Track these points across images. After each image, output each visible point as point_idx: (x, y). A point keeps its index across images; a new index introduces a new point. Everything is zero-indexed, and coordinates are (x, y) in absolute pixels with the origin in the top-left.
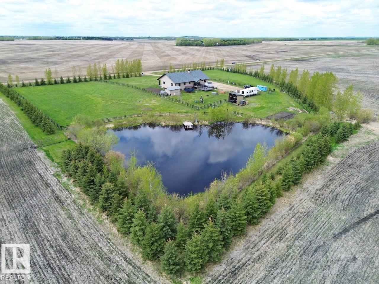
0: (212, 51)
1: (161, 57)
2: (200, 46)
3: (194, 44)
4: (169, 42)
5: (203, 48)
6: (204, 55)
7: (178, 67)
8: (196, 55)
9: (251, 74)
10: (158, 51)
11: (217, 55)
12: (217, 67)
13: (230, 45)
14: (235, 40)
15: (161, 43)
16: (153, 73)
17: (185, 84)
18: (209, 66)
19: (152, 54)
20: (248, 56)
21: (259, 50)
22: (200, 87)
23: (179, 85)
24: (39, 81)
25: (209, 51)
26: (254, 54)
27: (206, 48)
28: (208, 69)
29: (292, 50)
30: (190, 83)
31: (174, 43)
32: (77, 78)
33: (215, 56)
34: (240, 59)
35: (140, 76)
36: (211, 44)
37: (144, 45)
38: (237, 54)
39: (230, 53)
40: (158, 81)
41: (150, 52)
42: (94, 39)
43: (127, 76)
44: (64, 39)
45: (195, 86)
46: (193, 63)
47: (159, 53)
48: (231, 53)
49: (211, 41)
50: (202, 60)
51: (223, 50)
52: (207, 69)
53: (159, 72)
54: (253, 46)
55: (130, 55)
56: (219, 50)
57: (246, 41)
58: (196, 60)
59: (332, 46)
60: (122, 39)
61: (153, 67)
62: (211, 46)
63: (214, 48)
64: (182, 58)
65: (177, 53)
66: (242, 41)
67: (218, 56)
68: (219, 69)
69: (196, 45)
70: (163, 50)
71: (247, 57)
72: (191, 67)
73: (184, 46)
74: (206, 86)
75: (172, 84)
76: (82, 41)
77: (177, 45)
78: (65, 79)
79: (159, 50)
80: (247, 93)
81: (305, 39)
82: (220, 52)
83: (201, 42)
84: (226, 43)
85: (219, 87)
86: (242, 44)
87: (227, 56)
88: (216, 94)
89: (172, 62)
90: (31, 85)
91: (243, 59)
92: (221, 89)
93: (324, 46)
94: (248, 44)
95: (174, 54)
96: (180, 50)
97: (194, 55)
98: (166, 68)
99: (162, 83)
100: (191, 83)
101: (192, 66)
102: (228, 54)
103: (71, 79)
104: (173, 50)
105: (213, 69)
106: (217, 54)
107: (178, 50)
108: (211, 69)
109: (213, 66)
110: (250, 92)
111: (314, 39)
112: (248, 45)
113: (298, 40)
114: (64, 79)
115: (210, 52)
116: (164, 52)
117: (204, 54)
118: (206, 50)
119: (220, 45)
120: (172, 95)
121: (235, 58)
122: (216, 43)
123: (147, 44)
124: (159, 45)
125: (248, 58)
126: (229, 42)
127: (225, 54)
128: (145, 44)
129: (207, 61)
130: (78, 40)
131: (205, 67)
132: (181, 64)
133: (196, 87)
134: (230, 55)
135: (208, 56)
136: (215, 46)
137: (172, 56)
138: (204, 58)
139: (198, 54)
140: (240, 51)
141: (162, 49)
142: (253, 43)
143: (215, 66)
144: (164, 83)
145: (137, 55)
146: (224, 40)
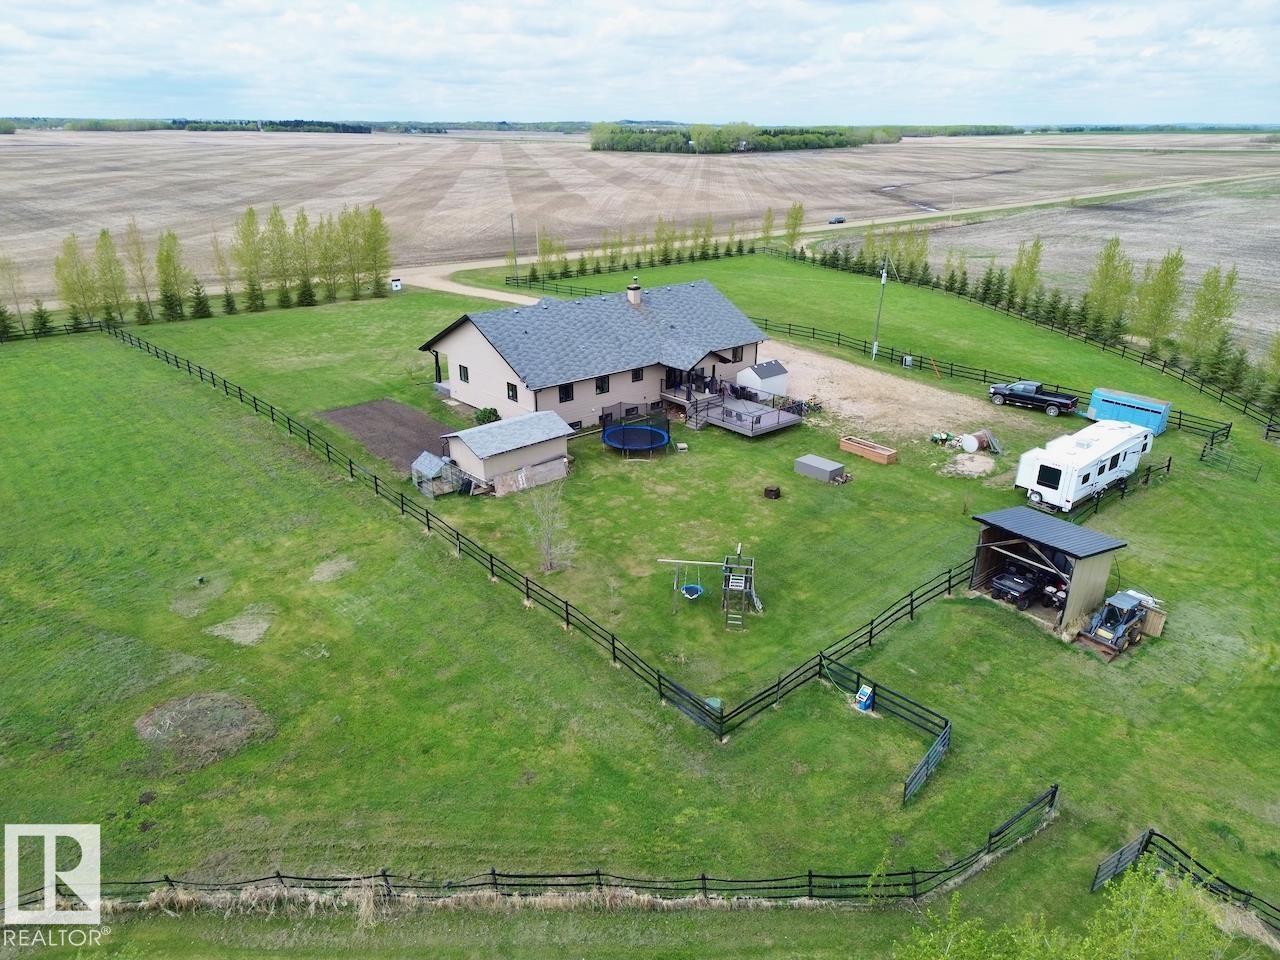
0: (727, 170)
1: (520, 192)
2: (679, 150)
3: (658, 146)
4: (569, 137)
5: (691, 160)
6: (698, 184)
7: (588, 240)
8: (668, 187)
9: (956, 287)
10: (519, 169)
11: (750, 187)
12: (767, 239)
13: (789, 147)
14: (807, 132)
15: (539, 142)
16: (454, 278)
17: (602, 384)
18: (731, 235)
19: (492, 179)
20: (877, 191)
21: (905, 167)
22: (709, 405)
23: (566, 392)
25: (717, 169)
26: (898, 183)
27: (703, 159)
28: (728, 254)
29: (1033, 167)
30: (637, 375)
31: (584, 141)
33: (744, 189)
34: (851, 202)
35: (380, 292)
36: (720, 144)
37: (476, 150)
38: (828, 180)
39: (798, 177)
40: (429, 357)
41: (488, 172)
42: (306, 127)
43: (307, 299)
44: (195, 129)
45: (671, 396)
46: (656, 219)
47: (521, 177)
48: (804, 178)
49: (719, 132)
50: (694, 208)
51: (771, 168)
52: (722, 251)
53: (488, 269)
54: (875, 152)
55: (402, 185)
56: (754, 167)
57: (848, 135)
58: (665, 210)
59: (1171, 152)
60: (407, 129)
61: (472, 242)
62: (722, 151)
63: (734, 158)
64: (610, 198)
65: (593, 177)
66: (834, 134)
67: (756, 191)
68: (777, 253)
69: (666, 149)
70: (541, 166)
71: (873, 191)
72: (645, 242)
73: (621, 150)
74: (743, 394)
75: (512, 388)
76: (262, 133)
77: (595, 149)
79: (526, 166)
80: (1086, 479)
81: (1045, 131)
82: (759, 174)
83: (684, 136)
84: (776, 140)
85: (828, 396)
86: (832, 144)
87: (790, 190)
88: (835, 475)
89: (561, 215)
91: (860, 201)
92: (848, 409)
93: (1141, 151)
94: (854, 144)
95: (580, 180)
96: (605, 166)
97: (658, 183)
98: (529, 249)
99: (454, 373)
100: (646, 374)
101: (651, 234)
102: (796, 181)
104: (579, 167)
105: (752, 251)
106: (751, 181)
107: (597, 169)
108: (740, 251)
109: (751, 236)
110: (1101, 470)
111: (1079, 130)
112: (855, 150)
113: (1021, 132)
115: (722, 174)
116: (542, 173)
117: (699, 180)
118: (702, 167)
119: (755, 148)
120: (500, 492)
121: (827, 198)
122: (738, 139)
123: (490, 146)
124: (530, 148)
125: (882, 200)
126: (788, 137)
127: (782, 182)
128: (483, 145)
129: (715, 209)
130: (248, 130)
131: (713, 241)
132: (601, 223)
133: (681, 399)
134: (805, 186)
135: (715, 188)
136: (734, 151)
137: (570, 191)
138: (703, 196)
139: (676, 182)
140: (837, 171)
141: (536, 163)
142: (871, 141)
143: (760, 235)
144: (464, 373)
145: (429, 184)
146: (765, 132)
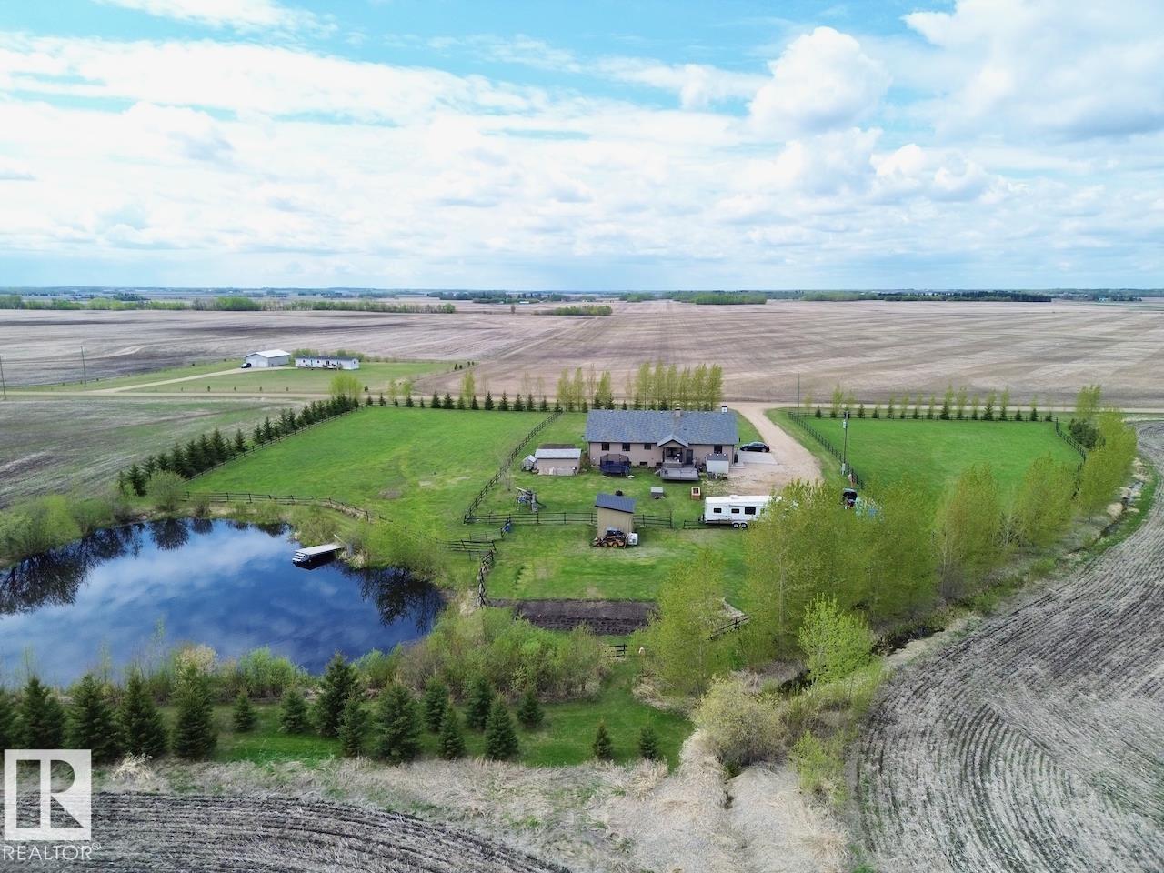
17: (627, 447)
23: (606, 446)
24: (442, 398)
30: (648, 446)
32: (524, 400)
78: (496, 400)
88: (655, 495)
90: (423, 406)
100: (653, 447)
103: (511, 400)
110: (735, 511)
114: (494, 399)
